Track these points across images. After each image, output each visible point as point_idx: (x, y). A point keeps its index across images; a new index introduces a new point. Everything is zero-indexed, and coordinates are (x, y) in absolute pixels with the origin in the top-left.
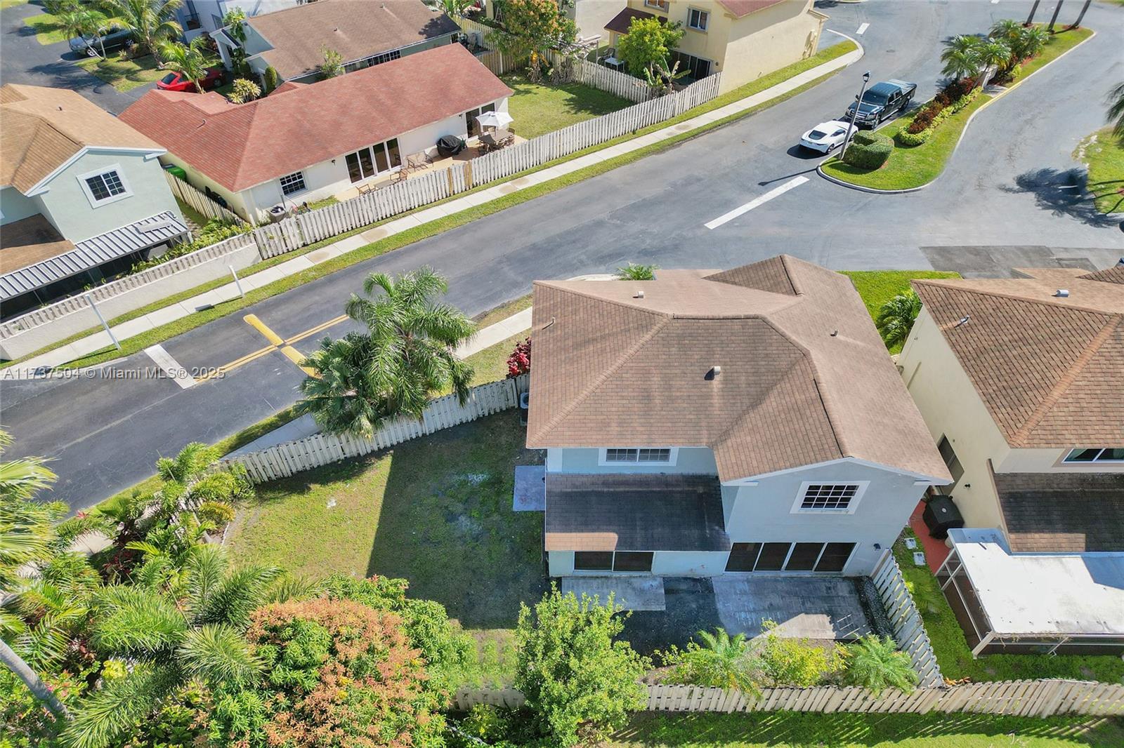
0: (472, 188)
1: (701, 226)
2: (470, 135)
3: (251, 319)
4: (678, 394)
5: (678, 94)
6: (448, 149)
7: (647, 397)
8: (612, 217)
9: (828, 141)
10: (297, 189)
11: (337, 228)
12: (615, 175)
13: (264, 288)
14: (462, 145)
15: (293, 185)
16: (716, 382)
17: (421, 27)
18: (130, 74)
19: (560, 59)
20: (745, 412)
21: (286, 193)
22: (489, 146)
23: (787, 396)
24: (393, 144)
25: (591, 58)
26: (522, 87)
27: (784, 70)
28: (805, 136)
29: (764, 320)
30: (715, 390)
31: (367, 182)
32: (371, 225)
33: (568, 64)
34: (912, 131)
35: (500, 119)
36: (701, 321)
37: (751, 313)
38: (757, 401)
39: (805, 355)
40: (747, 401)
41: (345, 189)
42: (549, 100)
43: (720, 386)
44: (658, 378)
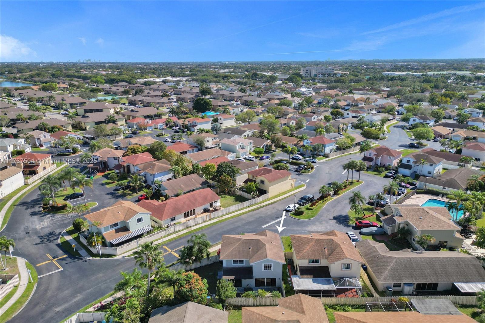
0: (211, 219)
1: (261, 227)
2: (211, 207)
3: (164, 247)
4: (244, 251)
5: (258, 198)
6: (206, 211)
7: (239, 252)
8: (242, 225)
9: (291, 208)
11: (182, 228)
12: (243, 216)
13: (166, 241)
14: (209, 210)
15: (173, 219)
17: (200, 183)
18: (130, 194)
19: (232, 190)
21: (171, 221)
22: (215, 210)
23: (261, 251)
24: (194, 210)
25: (240, 190)
26: (223, 196)
27: (286, 192)
28: (287, 207)
29: (259, 240)
31: (188, 218)
32: (189, 227)
33: (234, 191)
34: (310, 206)
35: (218, 204)
37: (257, 239)
38: (257, 252)
39: (265, 245)
40: (255, 252)
41: (183, 220)
42: (229, 199)
44: (241, 249)
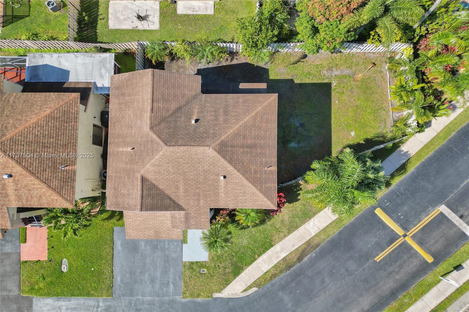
4: (212, 113)
7: (226, 113)
16: (195, 118)
20: (185, 106)
23: (166, 108)
29: (166, 144)
30: (196, 115)
36: (197, 145)
37: (171, 148)
38: (179, 109)
39: (152, 128)
40: (183, 110)
43: (193, 116)
44: (221, 119)
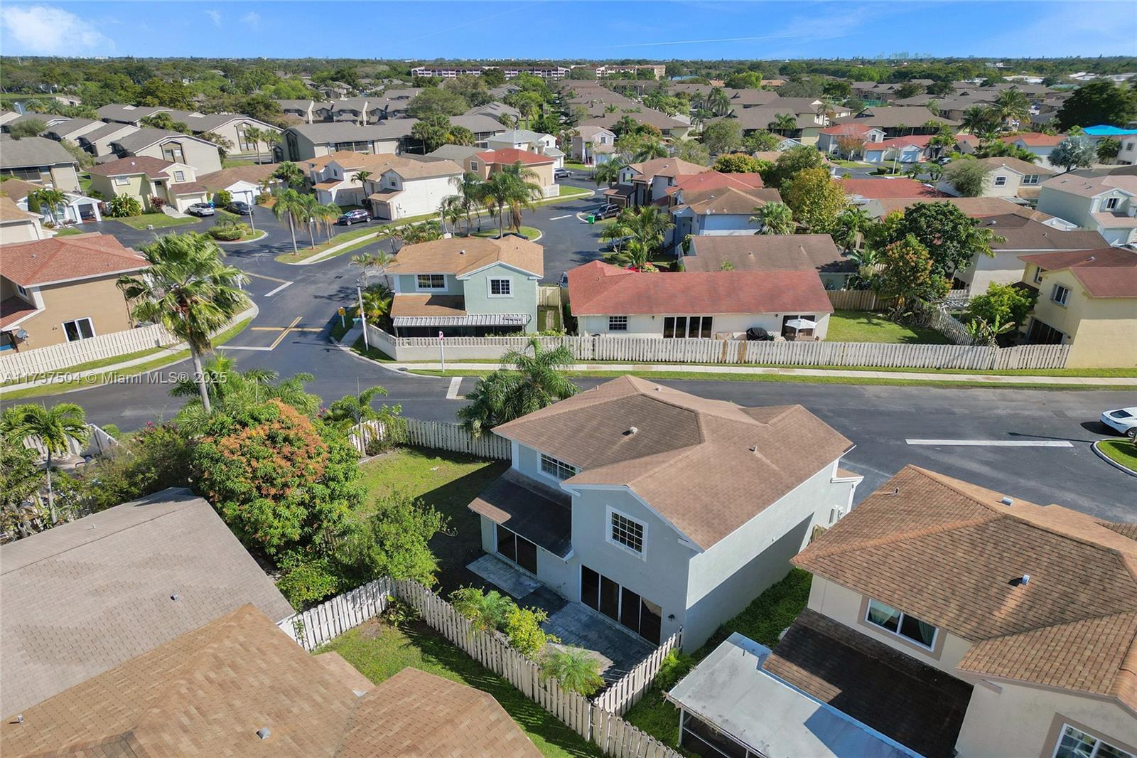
1: (901, 439)
2: (783, 334)
6: (753, 334)
7: (579, 430)
9: (1129, 422)
10: (620, 329)
14: (769, 337)
15: (618, 325)
17: (823, 265)
20: (624, 460)
21: (611, 328)
26: (878, 321)
28: (1108, 413)
30: (622, 441)
31: (676, 340)
32: (646, 362)
39: (700, 442)
43: (627, 441)
